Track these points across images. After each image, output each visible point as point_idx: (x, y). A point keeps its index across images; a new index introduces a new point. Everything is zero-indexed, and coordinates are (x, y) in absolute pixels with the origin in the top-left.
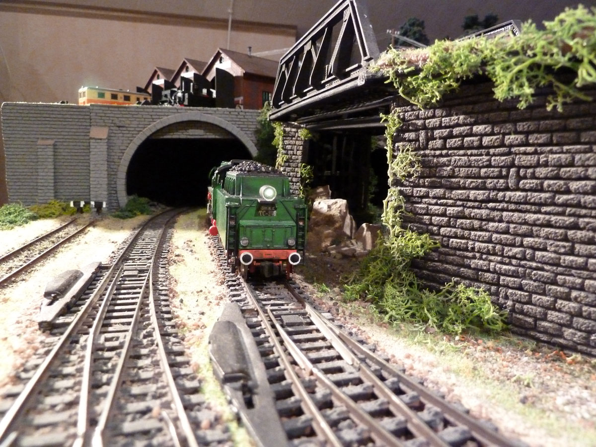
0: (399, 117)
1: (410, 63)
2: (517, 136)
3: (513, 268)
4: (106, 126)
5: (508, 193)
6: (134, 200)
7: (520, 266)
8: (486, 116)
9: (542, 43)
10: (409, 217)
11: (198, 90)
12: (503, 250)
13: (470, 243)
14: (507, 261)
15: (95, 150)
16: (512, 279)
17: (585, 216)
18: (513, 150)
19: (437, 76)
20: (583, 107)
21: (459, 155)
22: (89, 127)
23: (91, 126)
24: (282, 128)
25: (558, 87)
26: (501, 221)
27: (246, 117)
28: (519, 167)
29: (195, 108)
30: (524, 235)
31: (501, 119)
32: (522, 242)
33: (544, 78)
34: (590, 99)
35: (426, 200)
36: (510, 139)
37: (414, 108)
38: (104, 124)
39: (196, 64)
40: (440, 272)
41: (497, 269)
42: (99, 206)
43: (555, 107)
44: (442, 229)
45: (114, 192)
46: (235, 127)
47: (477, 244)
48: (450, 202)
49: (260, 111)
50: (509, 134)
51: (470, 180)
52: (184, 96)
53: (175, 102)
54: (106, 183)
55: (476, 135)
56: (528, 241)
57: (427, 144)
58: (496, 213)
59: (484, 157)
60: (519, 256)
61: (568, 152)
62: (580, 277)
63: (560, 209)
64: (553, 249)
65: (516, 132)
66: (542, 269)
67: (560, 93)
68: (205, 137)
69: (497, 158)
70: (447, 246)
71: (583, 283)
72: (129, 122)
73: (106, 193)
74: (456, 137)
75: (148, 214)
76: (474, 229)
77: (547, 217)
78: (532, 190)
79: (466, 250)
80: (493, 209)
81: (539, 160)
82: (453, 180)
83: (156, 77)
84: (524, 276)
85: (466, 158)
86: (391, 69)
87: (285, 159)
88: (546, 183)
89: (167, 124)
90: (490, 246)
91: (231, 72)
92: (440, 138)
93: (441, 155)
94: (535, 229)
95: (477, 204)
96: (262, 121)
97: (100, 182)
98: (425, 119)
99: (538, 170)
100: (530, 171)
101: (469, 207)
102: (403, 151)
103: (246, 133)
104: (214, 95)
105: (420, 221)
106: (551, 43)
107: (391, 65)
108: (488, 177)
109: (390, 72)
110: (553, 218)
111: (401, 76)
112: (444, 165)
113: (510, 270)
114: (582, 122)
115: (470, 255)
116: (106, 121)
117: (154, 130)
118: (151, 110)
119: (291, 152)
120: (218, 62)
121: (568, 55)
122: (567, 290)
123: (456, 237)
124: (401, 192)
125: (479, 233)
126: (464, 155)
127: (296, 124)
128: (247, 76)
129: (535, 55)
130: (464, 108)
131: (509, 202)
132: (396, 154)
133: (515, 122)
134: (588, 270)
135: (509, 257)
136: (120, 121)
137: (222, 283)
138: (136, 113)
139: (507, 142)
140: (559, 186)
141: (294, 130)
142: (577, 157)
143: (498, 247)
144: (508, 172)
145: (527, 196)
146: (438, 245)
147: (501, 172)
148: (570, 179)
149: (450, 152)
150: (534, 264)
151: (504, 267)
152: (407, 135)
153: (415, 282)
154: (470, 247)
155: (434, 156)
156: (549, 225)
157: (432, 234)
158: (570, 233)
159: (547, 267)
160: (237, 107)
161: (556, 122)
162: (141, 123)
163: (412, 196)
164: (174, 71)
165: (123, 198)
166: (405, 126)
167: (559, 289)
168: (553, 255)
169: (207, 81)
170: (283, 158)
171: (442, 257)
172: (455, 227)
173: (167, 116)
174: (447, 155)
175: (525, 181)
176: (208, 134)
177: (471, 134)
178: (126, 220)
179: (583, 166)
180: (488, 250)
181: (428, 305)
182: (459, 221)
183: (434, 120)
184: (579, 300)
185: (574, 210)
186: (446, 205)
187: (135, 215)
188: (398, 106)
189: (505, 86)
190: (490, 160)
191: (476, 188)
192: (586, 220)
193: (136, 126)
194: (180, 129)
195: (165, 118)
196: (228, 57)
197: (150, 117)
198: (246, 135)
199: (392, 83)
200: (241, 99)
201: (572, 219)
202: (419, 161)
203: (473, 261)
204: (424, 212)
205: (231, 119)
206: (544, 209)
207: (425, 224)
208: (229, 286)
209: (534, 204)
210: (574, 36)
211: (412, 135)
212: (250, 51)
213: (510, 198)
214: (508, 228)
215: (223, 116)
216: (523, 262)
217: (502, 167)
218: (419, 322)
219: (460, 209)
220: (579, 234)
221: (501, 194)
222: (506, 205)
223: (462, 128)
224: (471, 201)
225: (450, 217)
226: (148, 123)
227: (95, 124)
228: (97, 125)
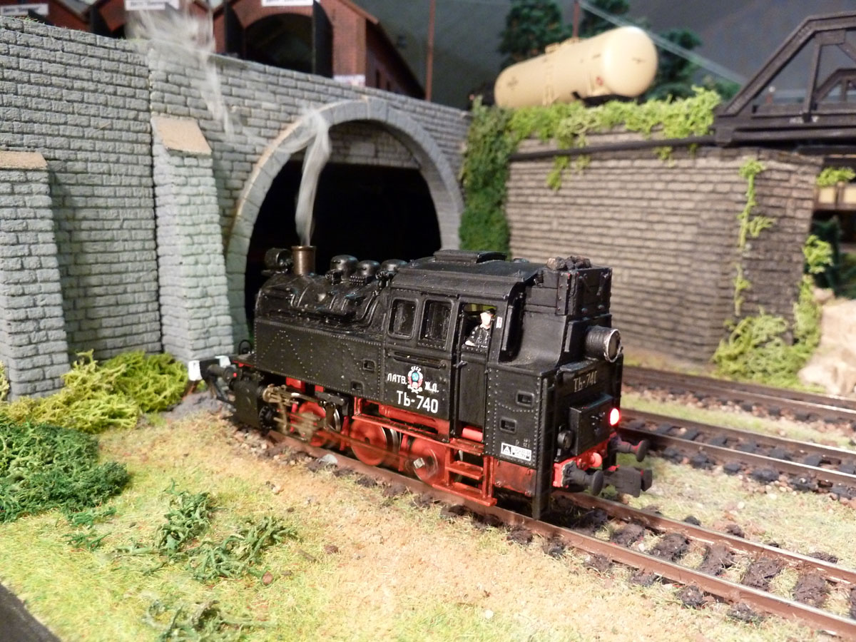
4: (189, 115)
23: (148, 110)
46: (433, 142)
68: (375, 161)
97: (212, 289)
116: (189, 101)
119: (778, 213)
162: (272, 115)
173: (325, 102)
193: (262, 123)
226: (288, 119)
227: (162, 106)
228: (166, 112)
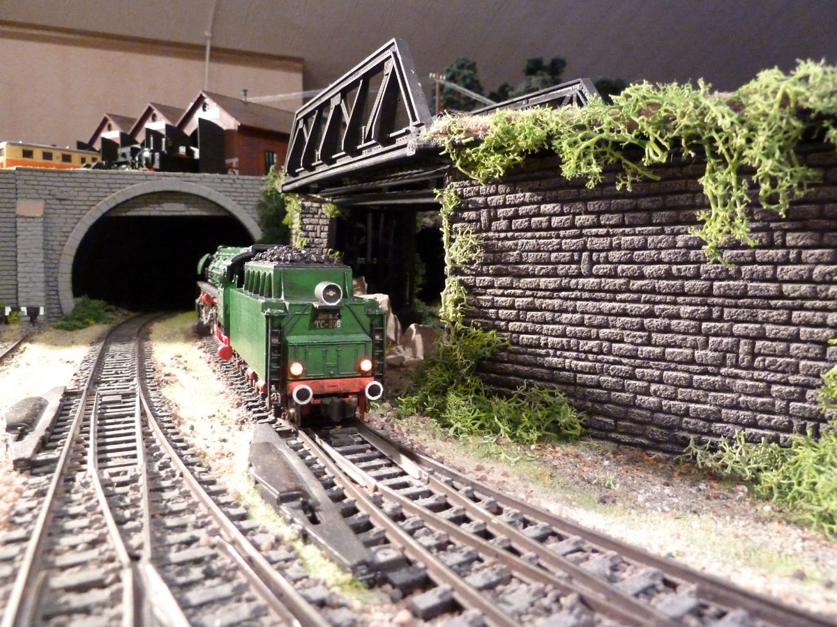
0: (456, 193)
1: (468, 132)
2: (587, 217)
3: (590, 364)
4: (40, 198)
5: (581, 280)
6: (84, 304)
7: (596, 361)
8: (554, 193)
9: (608, 118)
10: (472, 312)
11: (173, 149)
12: (579, 343)
13: (543, 338)
14: (583, 356)
15: (26, 233)
16: (590, 376)
17: (660, 303)
18: (584, 231)
19: (499, 149)
20: (652, 186)
21: (526, 238)
22: (15, 200)
23: (17, 198)
24: (300, 202)
25: (627, 166)
26: (574, 312)
27: (245, 186)
28: (592, 251)
29: (172, 173)
30: (600, 327)
31: (570, 198)
32: (598, 334)
33: (612, 155)
34: (658, 178)
35: (491, 290)
36: (581, 219)
37: (474, 182)
38: (37, 196)
39: (167, 111)
40: (509, 374)
41: (573, 366)
42: (33, 313)
43: (624, 186)
44: (511, 324)
45: (54, 293)
46: (230, 199)
47: (550, 339)
48: (519, 292)
49: (263, 178)
50: (580, 214)
51: (539, 267)
52: (153, 157)
53: (140, 165)
54: (43, 279)
55: (544, 215)
56: (604, 332)
57: (490, 226)
58: (569, 303)
59: (554, 240)
60: (595, 350)
61: (640, 234)
62: (658, 369)
63: (635, 296)
64: (630, 340)
65: (587, 212)
66: (620, 363)
67: (629, 171)
68: (188, 213)
69: (568, 241)
70: (517, 344)
71: (661, 375)
72: (76, 193)
73: (43, 294)
74: (522, 217)
75: (106, 323)
76: (545, 322)
77: (623, 305)
78: (605, 276)
79: (538, 346)
80: (566, 299)
81: (611, 243)
82: (521, 266)
83: (106, 127)
84: (601, 373)
85: (534, 241)
86: (446, 138)
87: (304, 244)
88: (620, 267)
89: (131, 196)
90: (565, 340)
91: (220, 124)
92: (505, 218)
93: (506, 238)
94: (611, 318)
95: (548, 293)
96: (267, 191)
97: (33, 279)
98: (487, 196)
99: (611, 253)
100: (603, 254)
101: (540, 297)
102: (462, 234)
103: (245, 209)
104: (197, 156)
105: (485, 316)
106: (617, 119)
107: (446, 134)
108: (559, 263)
109: (445, 142)
110: (629, 306)
111: (459, 147)
112: (511, 250)
113: (586, 366)
114: (653, 202)
115: (543, 352)
116: (39, 192)
117: (112, 205)
118: (107, 176)
119: (313, 234)
120: (200, 109)
121: (635, 132)
122: (646, 384)
123: (527, 332)
124: (461, 283)
125: (551, 327)
126: (532, 238)
127: (319, 197)
128: (242, 129)
129: (601, 131)
130: (531, 184)
131: (582, 290)
132: (453, 237)
133: (585, 200)
134: (665, 360)
135: (585, 352)
136: (62, 192)
137: (239, 405)
138: (86, 180)
139: (578, 224)
140: (633, 271)
141: (316, 205)
142: (650, 239)
143: (573, 341)
144: (580, 257)
145: (601, 283)
146: (507, 343)
147: (572, 256)
148: (643, 263)
149: (516, 234)
150: (611, 358)
151: (581, 363)
152: (466, 214)
153: (482, 389)
154: (542, 343)
155: (498, 239)
156: (624, 313)
157: (499, 330)
158: (646, 321)
159: (625, 361)
160: (230, 172)
161: (627, 201)
162: (93, 194)
163: (475, 286)
164: (135, 120)
165: (68, 301)
166: (463, 205)
167: (638, 383)
168: (630, 347)
169: (186, 135)
170: (302, 242)
171: (512, 357)
172: (524, 321)
173: (132, 184)
174: (513, 238)
175: (599, 266)
176: (190, 209)
177: (538, 215)
178: (74, 332)
179: (655, 248)
180: (563, 345)
181: (498, 412)
182: (530, 314)
183: (497, 197)
184: (658, 393)
185: (649, 296)
186: (514, 295)
187: (87, 325)
188: (455, 180)
189: (572, 163)
190: (560, 244)
191: (547, 275)
192: (662, 306)
193: (86, 199)
194: (150, 203)
195: (130, 187)
196: (215, 104)
197: (106, 186)
198: (244, 211)
199: (447, 155)
200: (235, 161)
201: (647, 307)
202: (481, 246)
203: (547, 359)
204: (489, 304)
205: (224, 189)
206: (619, 296)
207: (490, 319)
208: (249, 408)
209: (608, 291)
210: (639, 113)
211: (472, 215)
212: (245, 95)
213: (584, 285)
214: (583, 319)
215: (213, 184)
216: (600, 357)
217: (574, 251)
218: (489, 433)
219: (530, 299)
220: (656, 322)
221: (574, 281)
222: (579, 294)
223: (529, 207)
224: (541, 290)
225: (519, 310)
226: (104, 195)
227: (24, 195)
228: (26, 197)
